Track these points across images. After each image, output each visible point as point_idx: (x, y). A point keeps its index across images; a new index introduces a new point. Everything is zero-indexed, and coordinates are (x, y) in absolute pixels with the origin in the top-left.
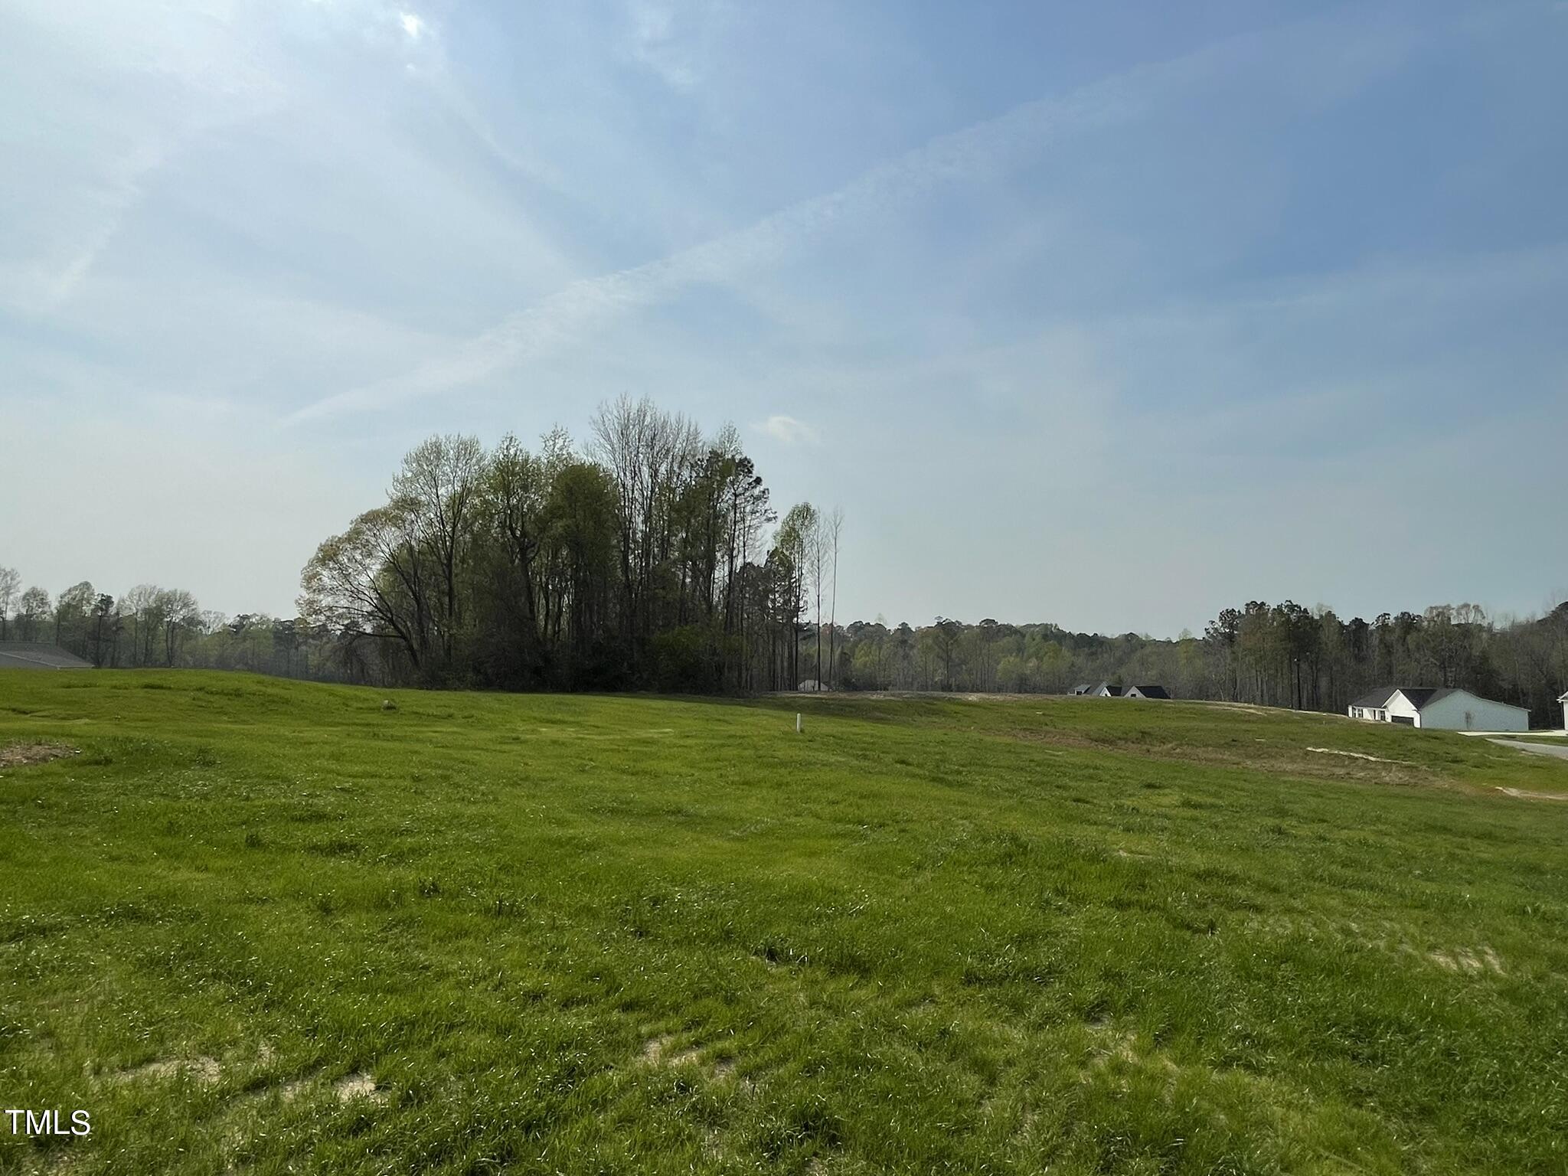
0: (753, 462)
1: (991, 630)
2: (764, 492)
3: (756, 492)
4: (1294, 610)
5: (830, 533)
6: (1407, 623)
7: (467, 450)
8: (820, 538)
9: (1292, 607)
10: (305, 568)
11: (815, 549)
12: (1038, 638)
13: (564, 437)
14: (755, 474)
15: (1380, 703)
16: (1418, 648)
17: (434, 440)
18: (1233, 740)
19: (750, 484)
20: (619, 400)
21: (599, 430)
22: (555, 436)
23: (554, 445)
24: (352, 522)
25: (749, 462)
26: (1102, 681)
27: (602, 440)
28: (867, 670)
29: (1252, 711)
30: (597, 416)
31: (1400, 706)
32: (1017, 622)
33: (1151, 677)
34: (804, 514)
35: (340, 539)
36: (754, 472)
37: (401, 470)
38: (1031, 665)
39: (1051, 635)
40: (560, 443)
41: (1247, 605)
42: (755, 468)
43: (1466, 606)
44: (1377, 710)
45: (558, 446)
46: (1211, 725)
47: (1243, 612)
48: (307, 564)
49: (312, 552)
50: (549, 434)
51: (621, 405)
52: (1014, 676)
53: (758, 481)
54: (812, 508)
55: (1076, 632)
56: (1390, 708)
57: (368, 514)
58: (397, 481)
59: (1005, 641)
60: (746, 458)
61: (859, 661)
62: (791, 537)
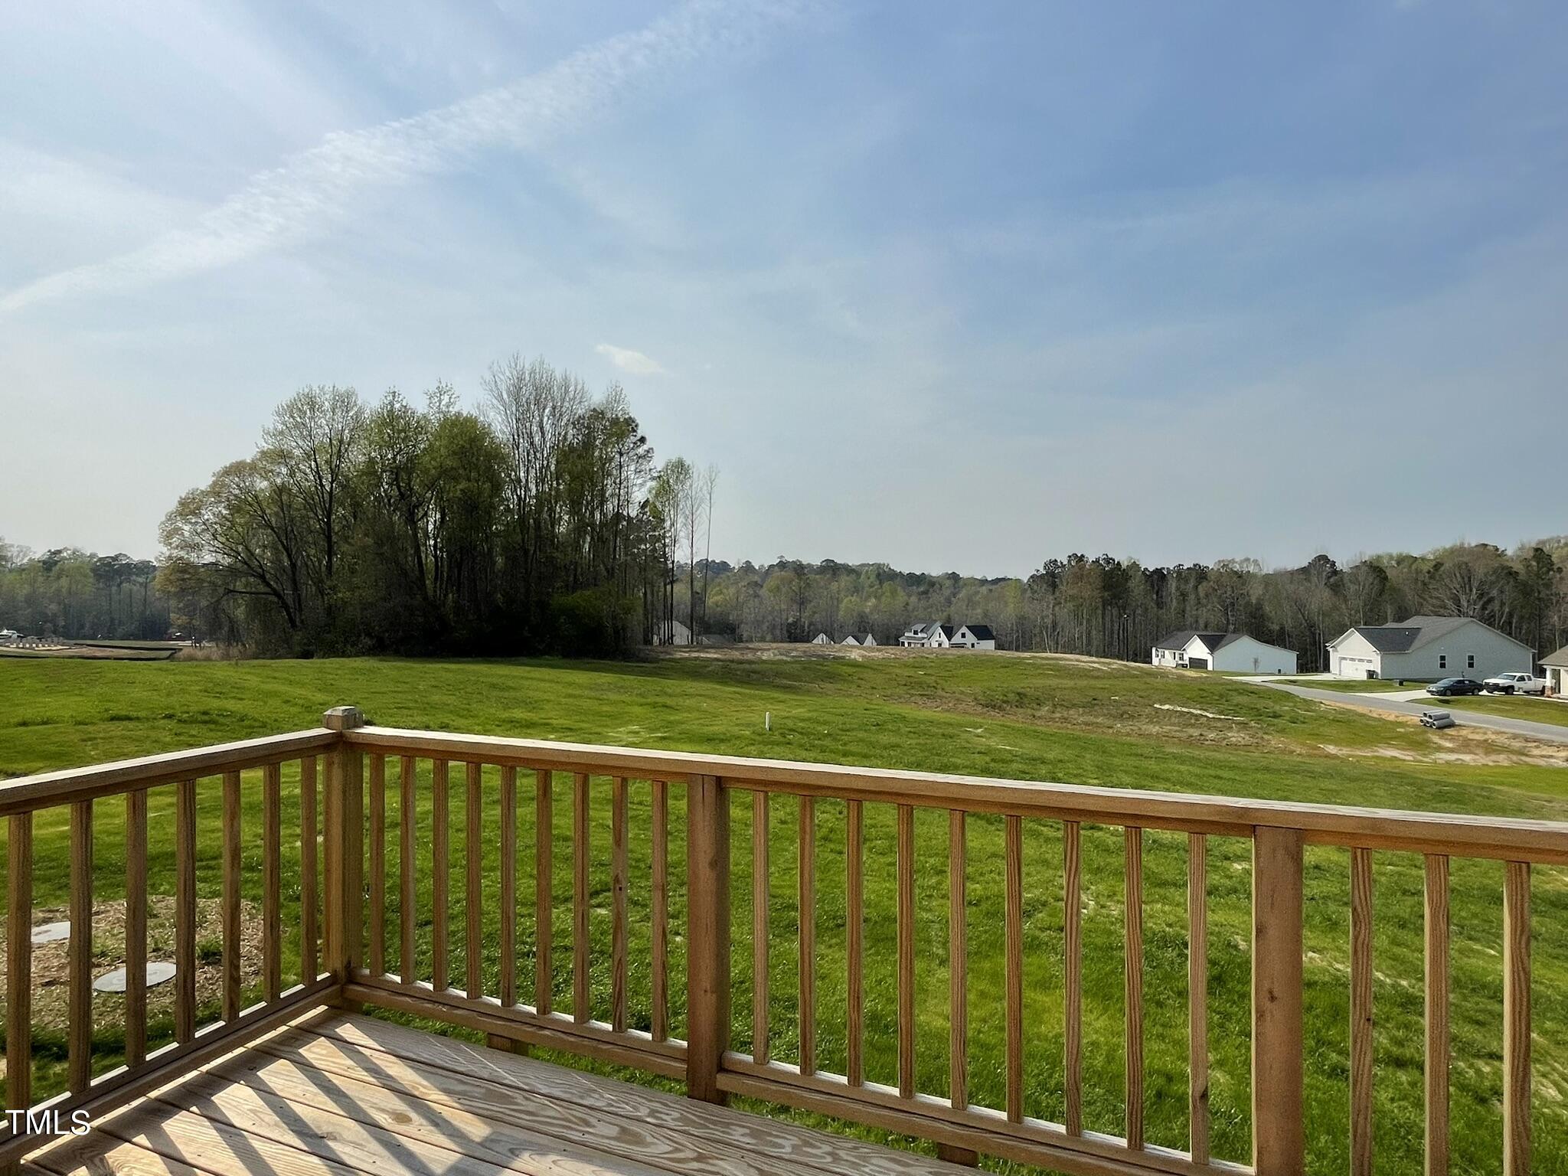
0: (637, 421)
1: (831, 568)
2: (648, 452)
3: (641, 451)
4: (1109, 563)
5: (705, 488)
6: (1200, 574)
7: (344, 401)
8: (694, 493)
9: (1108, 560)
10: (163, 523)
11: (689, 503)
12: (873, 578)
13: (450, 393)
14: (640, 433)
15: (1180, 646)
16: (1207, 596)
17: (307, 390)
18: (1095, 699)
19: (635, 443)
20: (512, 360)
21: (491, 390)
22: (441, 392)
23: (440, 401)
24: (214, 474)
25: (633, 422)
26: (935, 621)
27: (495, 402)
28: (719, 609)
29: (1095, 665)
30: (488, 377)
31: (1197, 649)
32: (853, 561)
33: (977, 617)
34: (680, 468)
35: (202, 492)
36: (638, 431)
37: (272, 422)
38: (870, 604)
39: (884, 575)
40: (446, 399)
41: (1070, 557)
42: (639, 427)
43: (1247, 560)
44: (1177, 652)
45: (443, 403)
46: (1070, 683)
47: (1065, 562)
48: (164, 519)
49: (173, 505)
50: (433, 389)
51: (513, 365)
52: (855, 614)
53: (643, 440)
54: (686, 464)
55: (906, 572)
56: (1188, 651)
57: (231, 466)
58: (268, 433)
59: (845, 580)
60: (630, 418)
61: (713, 599)
62: (665, 489)
